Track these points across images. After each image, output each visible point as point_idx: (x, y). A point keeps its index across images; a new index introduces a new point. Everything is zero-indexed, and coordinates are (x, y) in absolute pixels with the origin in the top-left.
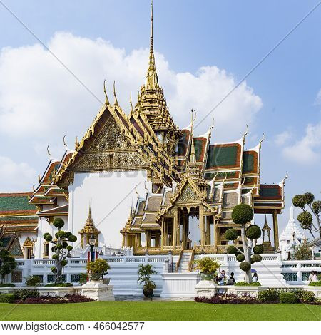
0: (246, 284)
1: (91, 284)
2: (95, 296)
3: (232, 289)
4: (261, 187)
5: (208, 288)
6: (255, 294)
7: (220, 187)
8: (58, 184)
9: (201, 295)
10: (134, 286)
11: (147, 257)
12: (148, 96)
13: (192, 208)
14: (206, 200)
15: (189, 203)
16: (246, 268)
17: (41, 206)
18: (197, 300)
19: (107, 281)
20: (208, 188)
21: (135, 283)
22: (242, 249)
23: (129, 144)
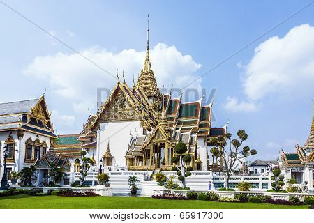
0: (181, 189)
1: (99, 187)
2: (100, 193)
3: (173, 191)
4: (211, 129)
5: (160, 190)
6: (185, 195)
7: (179, 131)
8: (91, 129)
9: (156, 194)
10: (125, 188)
11: (134, 172)
12: (145, 76)
13: (161, 144)
14: (169, 139)
15: (159, 140)
16: (182, 179)
17: (84, 142)
18: (153, 197)
19: (108, 185)
20: (171, 131)
21: (126, 187)
22: (180, 168)
23: (130, 106)
